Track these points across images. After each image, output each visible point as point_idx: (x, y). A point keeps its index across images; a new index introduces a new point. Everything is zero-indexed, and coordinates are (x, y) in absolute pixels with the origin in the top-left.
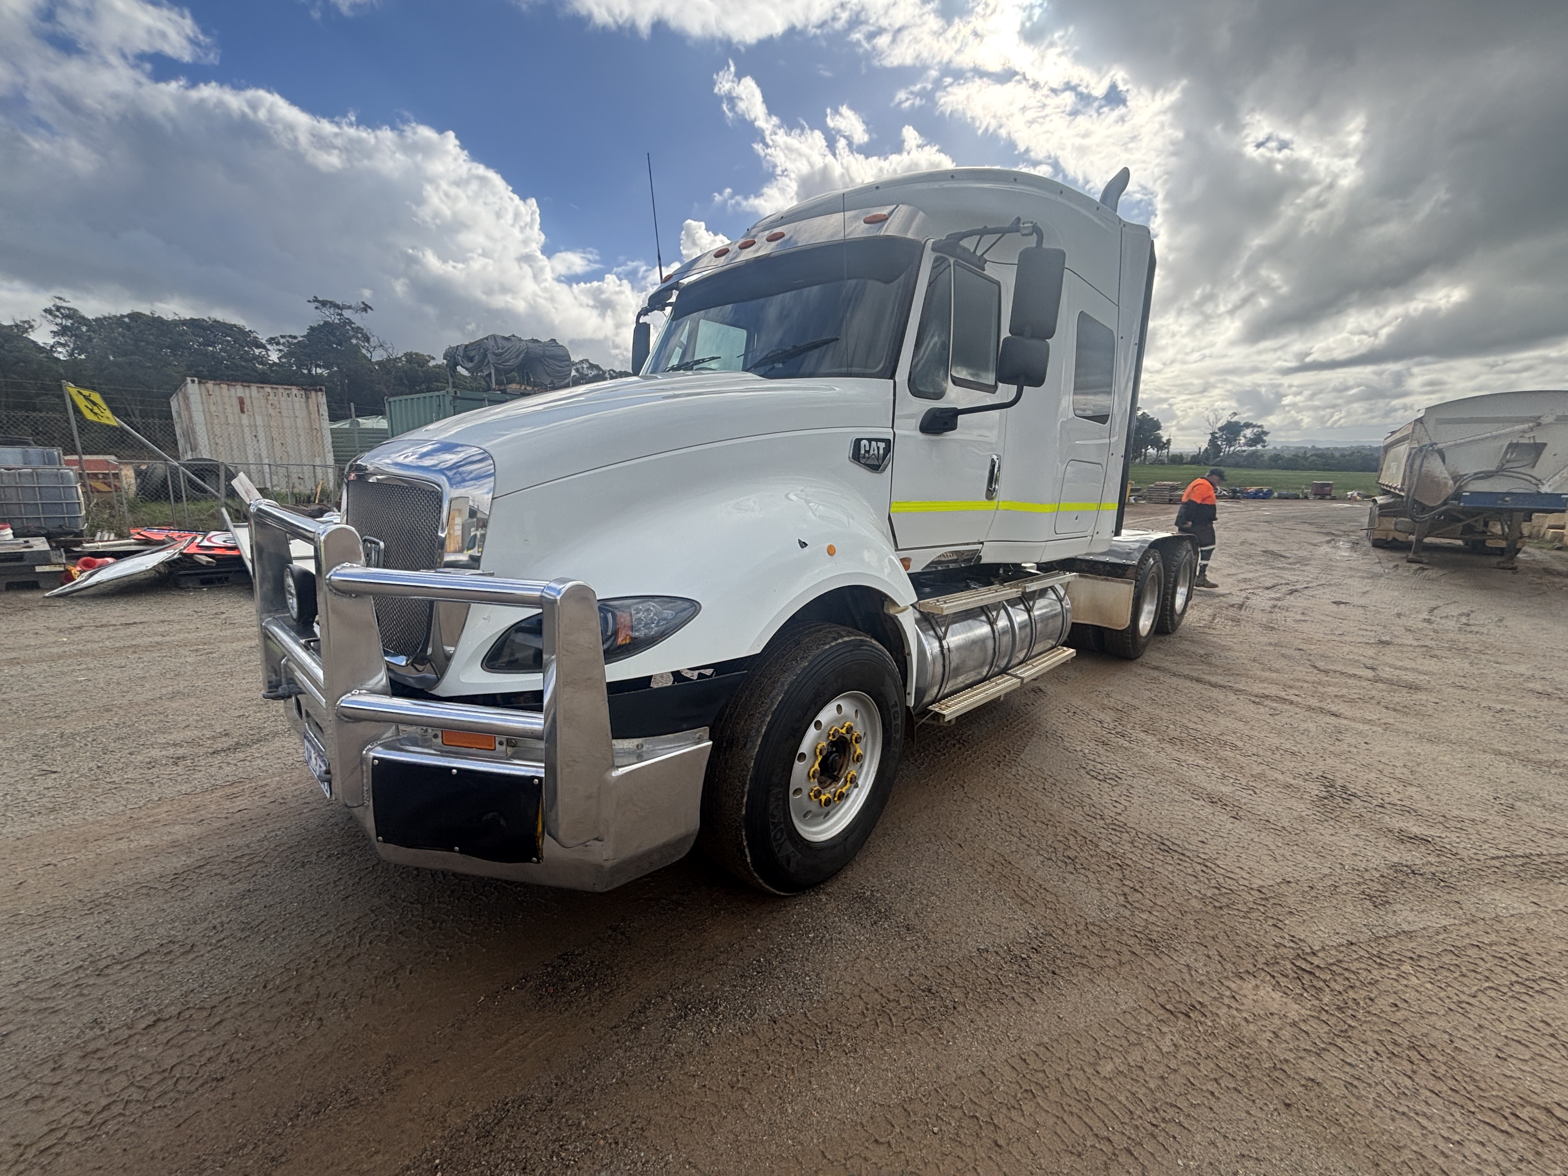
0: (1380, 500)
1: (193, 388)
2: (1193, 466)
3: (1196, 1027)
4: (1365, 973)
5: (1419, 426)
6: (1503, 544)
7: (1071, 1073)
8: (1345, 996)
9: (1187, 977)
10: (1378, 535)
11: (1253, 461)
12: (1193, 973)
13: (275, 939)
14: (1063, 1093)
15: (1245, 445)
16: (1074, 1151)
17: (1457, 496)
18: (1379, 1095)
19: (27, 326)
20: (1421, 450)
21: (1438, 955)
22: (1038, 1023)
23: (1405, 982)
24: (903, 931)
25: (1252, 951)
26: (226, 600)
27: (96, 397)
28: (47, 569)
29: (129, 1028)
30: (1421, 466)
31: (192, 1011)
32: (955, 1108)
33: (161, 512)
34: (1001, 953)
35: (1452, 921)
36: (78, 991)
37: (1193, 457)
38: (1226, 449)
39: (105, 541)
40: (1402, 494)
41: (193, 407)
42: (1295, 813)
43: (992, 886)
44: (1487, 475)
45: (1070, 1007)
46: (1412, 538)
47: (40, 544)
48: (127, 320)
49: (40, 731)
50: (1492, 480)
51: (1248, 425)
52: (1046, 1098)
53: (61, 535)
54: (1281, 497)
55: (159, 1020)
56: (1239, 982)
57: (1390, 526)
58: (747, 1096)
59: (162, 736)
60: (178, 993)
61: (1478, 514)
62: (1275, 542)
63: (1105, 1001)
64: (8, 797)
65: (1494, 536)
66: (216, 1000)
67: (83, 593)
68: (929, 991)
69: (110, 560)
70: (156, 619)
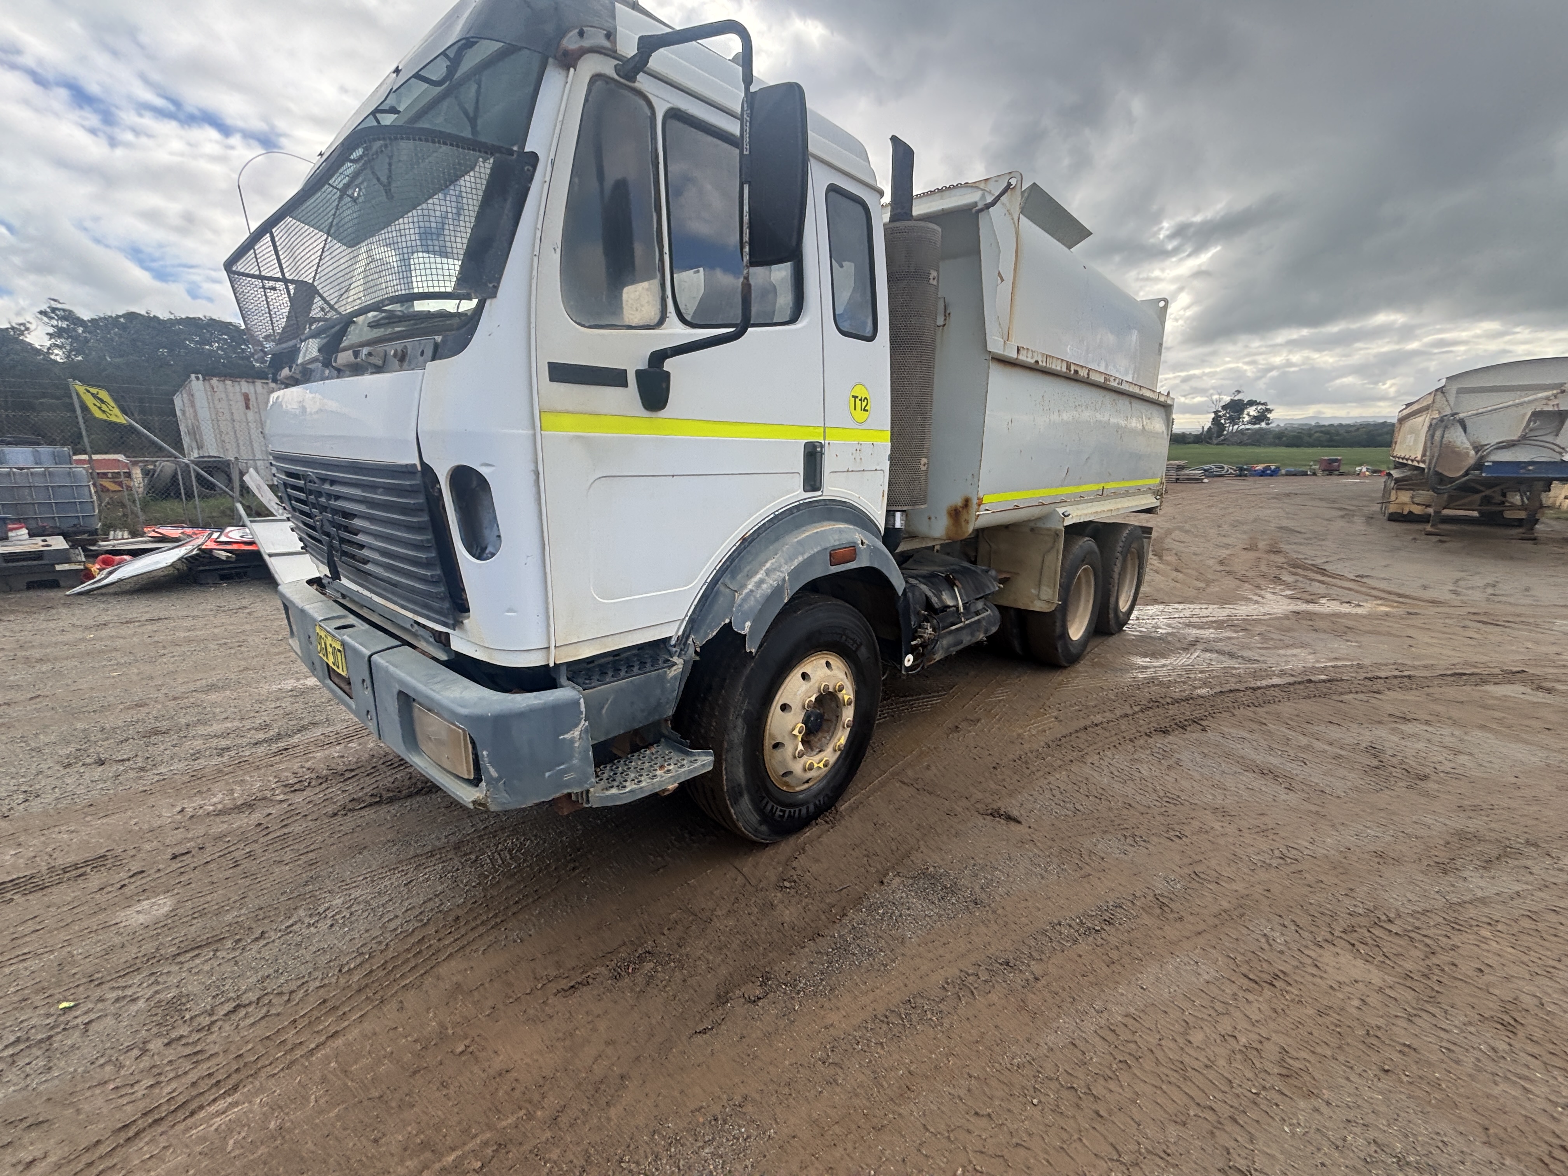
0: (1396, 474)
1: (197, 384)
2: (1197, 446)
3: (1282, 995)
4: (1444, 939)
5: (1439, 395)
6: (1522, 515)
7: (1163, 1042)
8: (1428, 962)
9: (1266, 947)
10: (1392, 508)
11: (1258, 439)
12: (1271, 942)
13: (344, 924)
14: (1158, 1062)
15: (1249, 422)
16: (1178, 1120)
17: (1479, 466)
18: (1478, 1060)
19: (22, 328)
20: (1442, 420)
21: (1516, 921)
22: (1122, 994)
23: (1485, 947)
24: (972, 906)
25: (1328, 920)
26: (246, 595)
27: (104, 394)
28: (66, 567)
29: (210, 1015)
30: (1443, 437)
31: (271, 997)
32: (1051, 1079)
33: (172, 510)
34: (1073, 924)
35: (1525, 887)
36: (153, 979)
37: (1196, 436)
38: (1230, 428)
39: (120, 539)
40: (1422, 465)
41: (198, 404)
42: (1349, 783)
43: (1055, 860)
44: (1510, 445)
45: (1152, 978)
46: (1431, 511)
47: (59, 543)
48: (122, 320)
49: (79, 725)
50: (1513, 449)
51: (1252, 403)
52: (1142, 1069)
53: (76, 533)
54: (1289, 474)
55: (238, 1006)
56: (1318, 949)
57: (1404, 500)
58: (839, 1071)
59: (201, 727)
60: (254, 979)
61: (1496, 485)
62: (1288, 518)
63: (1186, 971)
64: (57, 790)
65: (1513, 507)
66: (293, 986)
67: (104, 591)
68: (1007, 964)
69: (127, 557)
70: (180, 614)
